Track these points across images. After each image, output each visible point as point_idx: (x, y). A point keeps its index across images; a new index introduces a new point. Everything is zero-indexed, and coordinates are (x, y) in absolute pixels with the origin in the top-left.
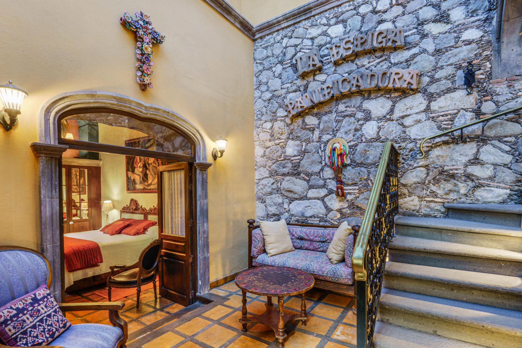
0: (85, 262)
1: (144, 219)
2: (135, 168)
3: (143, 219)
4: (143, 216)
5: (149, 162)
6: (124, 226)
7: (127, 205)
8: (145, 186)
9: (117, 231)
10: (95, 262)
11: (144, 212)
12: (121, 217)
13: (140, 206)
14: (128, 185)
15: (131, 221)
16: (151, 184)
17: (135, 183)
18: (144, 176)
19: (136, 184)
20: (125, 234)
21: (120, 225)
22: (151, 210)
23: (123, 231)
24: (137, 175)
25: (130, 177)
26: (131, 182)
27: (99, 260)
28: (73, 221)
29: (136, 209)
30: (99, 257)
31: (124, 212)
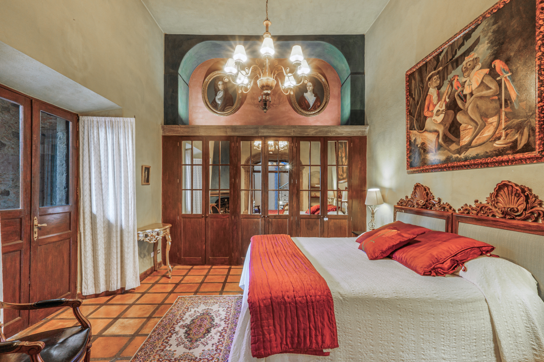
0: (292, 337)
1: (447, 230)
2: (426, 118)
3: (443, 229)
4: (443, 222)
5: (467, 91)
6: (400, 242)
7: (407, 197)
8: (450, 154)
9: (383, 252)
10: (317, 343)
11: (446, 214)
12: (395, 219)
13: (436, 199)
14: (409, 157)
15: (416, 231)
16: (468, 146)
17: (425, 150)
18: (450, 130)
19: (428, 153)
20: (401, 261)
21: (391, 238)
22: (467, 210)
23: (397, 254)
24: (430, 132)
25: (415, 140)
26: (417, 150)
27: (328, 341)
28: (328, 216)
29: (425, 206)
30: (327, 332)
31: (401, 210)
